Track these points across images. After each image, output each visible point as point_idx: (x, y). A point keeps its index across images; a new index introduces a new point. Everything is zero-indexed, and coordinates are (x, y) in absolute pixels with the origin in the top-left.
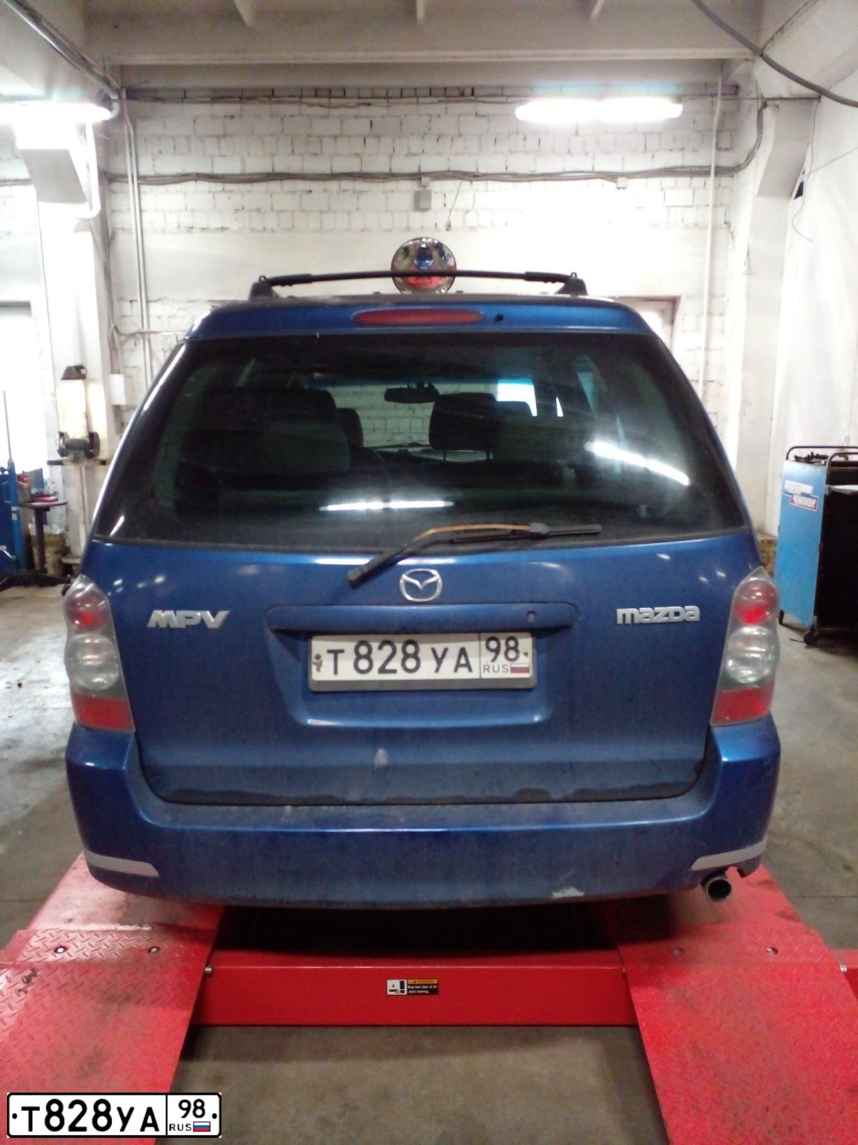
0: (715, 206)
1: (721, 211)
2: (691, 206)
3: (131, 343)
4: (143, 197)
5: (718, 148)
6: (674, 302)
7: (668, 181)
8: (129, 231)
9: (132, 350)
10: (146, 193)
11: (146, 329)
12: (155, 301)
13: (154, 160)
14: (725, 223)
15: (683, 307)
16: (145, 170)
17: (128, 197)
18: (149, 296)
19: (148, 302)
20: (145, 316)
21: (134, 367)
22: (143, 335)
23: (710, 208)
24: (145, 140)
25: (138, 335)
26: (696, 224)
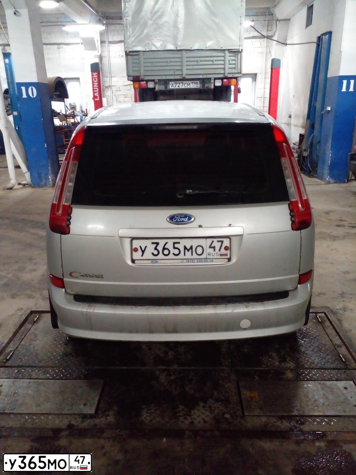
0: (267, 47)
1: (268, 48)
2: (260, 47)
3: (107, 89)
4: (109, 47)
5: (267, 30)
6: (256, 74)
7: (254, 40)
8: (106, 57)
9: (107, 91)
10: (110, 46)
11: (111, 85)
12: (113, 77)
13: (112, 37)
14: (270, 52)
15: (258, 76)
16: (110, 40)
17: (106, 47)
18: (112, 75)
19: (111, 77)
20: (110, 81)
21: (107, 96)
22: (110, 87)
23: (265, 48)
24: (110, 31)
25: (109, 87)
26: (262, 52)
